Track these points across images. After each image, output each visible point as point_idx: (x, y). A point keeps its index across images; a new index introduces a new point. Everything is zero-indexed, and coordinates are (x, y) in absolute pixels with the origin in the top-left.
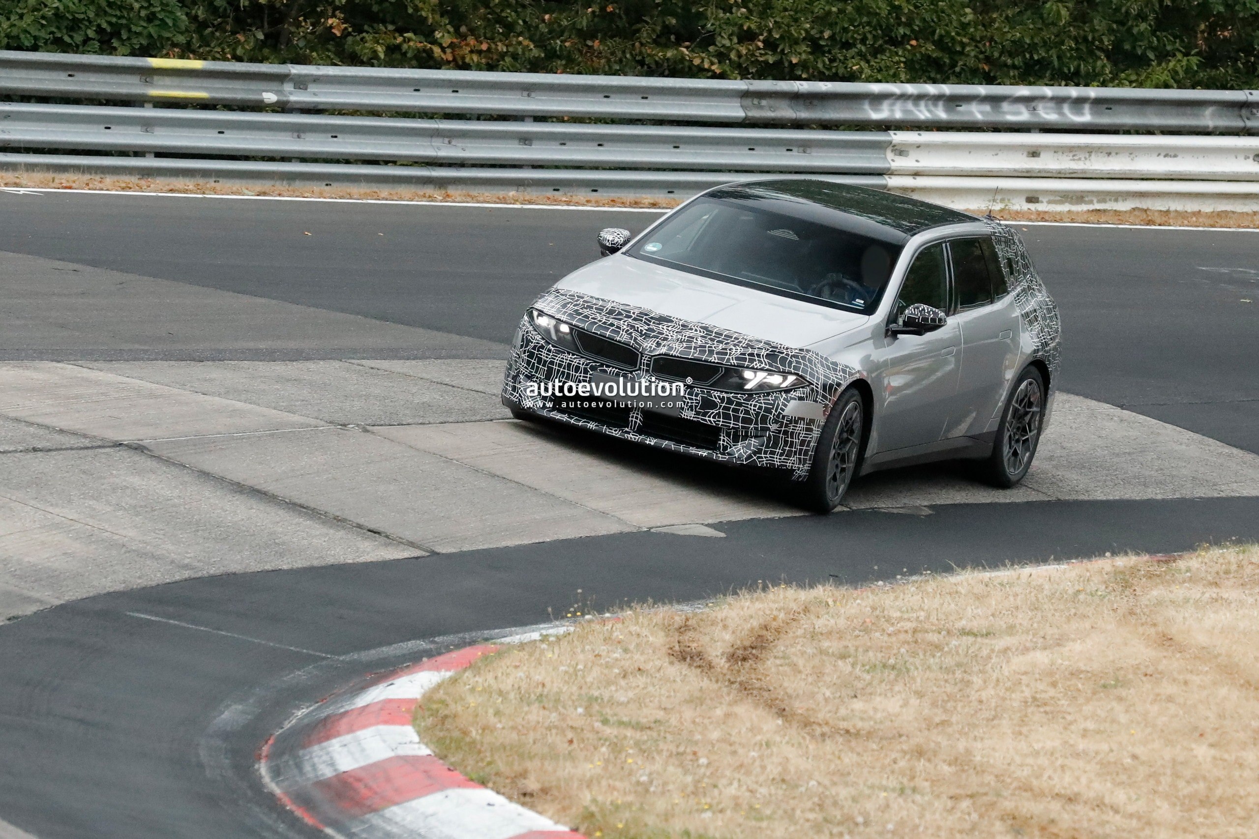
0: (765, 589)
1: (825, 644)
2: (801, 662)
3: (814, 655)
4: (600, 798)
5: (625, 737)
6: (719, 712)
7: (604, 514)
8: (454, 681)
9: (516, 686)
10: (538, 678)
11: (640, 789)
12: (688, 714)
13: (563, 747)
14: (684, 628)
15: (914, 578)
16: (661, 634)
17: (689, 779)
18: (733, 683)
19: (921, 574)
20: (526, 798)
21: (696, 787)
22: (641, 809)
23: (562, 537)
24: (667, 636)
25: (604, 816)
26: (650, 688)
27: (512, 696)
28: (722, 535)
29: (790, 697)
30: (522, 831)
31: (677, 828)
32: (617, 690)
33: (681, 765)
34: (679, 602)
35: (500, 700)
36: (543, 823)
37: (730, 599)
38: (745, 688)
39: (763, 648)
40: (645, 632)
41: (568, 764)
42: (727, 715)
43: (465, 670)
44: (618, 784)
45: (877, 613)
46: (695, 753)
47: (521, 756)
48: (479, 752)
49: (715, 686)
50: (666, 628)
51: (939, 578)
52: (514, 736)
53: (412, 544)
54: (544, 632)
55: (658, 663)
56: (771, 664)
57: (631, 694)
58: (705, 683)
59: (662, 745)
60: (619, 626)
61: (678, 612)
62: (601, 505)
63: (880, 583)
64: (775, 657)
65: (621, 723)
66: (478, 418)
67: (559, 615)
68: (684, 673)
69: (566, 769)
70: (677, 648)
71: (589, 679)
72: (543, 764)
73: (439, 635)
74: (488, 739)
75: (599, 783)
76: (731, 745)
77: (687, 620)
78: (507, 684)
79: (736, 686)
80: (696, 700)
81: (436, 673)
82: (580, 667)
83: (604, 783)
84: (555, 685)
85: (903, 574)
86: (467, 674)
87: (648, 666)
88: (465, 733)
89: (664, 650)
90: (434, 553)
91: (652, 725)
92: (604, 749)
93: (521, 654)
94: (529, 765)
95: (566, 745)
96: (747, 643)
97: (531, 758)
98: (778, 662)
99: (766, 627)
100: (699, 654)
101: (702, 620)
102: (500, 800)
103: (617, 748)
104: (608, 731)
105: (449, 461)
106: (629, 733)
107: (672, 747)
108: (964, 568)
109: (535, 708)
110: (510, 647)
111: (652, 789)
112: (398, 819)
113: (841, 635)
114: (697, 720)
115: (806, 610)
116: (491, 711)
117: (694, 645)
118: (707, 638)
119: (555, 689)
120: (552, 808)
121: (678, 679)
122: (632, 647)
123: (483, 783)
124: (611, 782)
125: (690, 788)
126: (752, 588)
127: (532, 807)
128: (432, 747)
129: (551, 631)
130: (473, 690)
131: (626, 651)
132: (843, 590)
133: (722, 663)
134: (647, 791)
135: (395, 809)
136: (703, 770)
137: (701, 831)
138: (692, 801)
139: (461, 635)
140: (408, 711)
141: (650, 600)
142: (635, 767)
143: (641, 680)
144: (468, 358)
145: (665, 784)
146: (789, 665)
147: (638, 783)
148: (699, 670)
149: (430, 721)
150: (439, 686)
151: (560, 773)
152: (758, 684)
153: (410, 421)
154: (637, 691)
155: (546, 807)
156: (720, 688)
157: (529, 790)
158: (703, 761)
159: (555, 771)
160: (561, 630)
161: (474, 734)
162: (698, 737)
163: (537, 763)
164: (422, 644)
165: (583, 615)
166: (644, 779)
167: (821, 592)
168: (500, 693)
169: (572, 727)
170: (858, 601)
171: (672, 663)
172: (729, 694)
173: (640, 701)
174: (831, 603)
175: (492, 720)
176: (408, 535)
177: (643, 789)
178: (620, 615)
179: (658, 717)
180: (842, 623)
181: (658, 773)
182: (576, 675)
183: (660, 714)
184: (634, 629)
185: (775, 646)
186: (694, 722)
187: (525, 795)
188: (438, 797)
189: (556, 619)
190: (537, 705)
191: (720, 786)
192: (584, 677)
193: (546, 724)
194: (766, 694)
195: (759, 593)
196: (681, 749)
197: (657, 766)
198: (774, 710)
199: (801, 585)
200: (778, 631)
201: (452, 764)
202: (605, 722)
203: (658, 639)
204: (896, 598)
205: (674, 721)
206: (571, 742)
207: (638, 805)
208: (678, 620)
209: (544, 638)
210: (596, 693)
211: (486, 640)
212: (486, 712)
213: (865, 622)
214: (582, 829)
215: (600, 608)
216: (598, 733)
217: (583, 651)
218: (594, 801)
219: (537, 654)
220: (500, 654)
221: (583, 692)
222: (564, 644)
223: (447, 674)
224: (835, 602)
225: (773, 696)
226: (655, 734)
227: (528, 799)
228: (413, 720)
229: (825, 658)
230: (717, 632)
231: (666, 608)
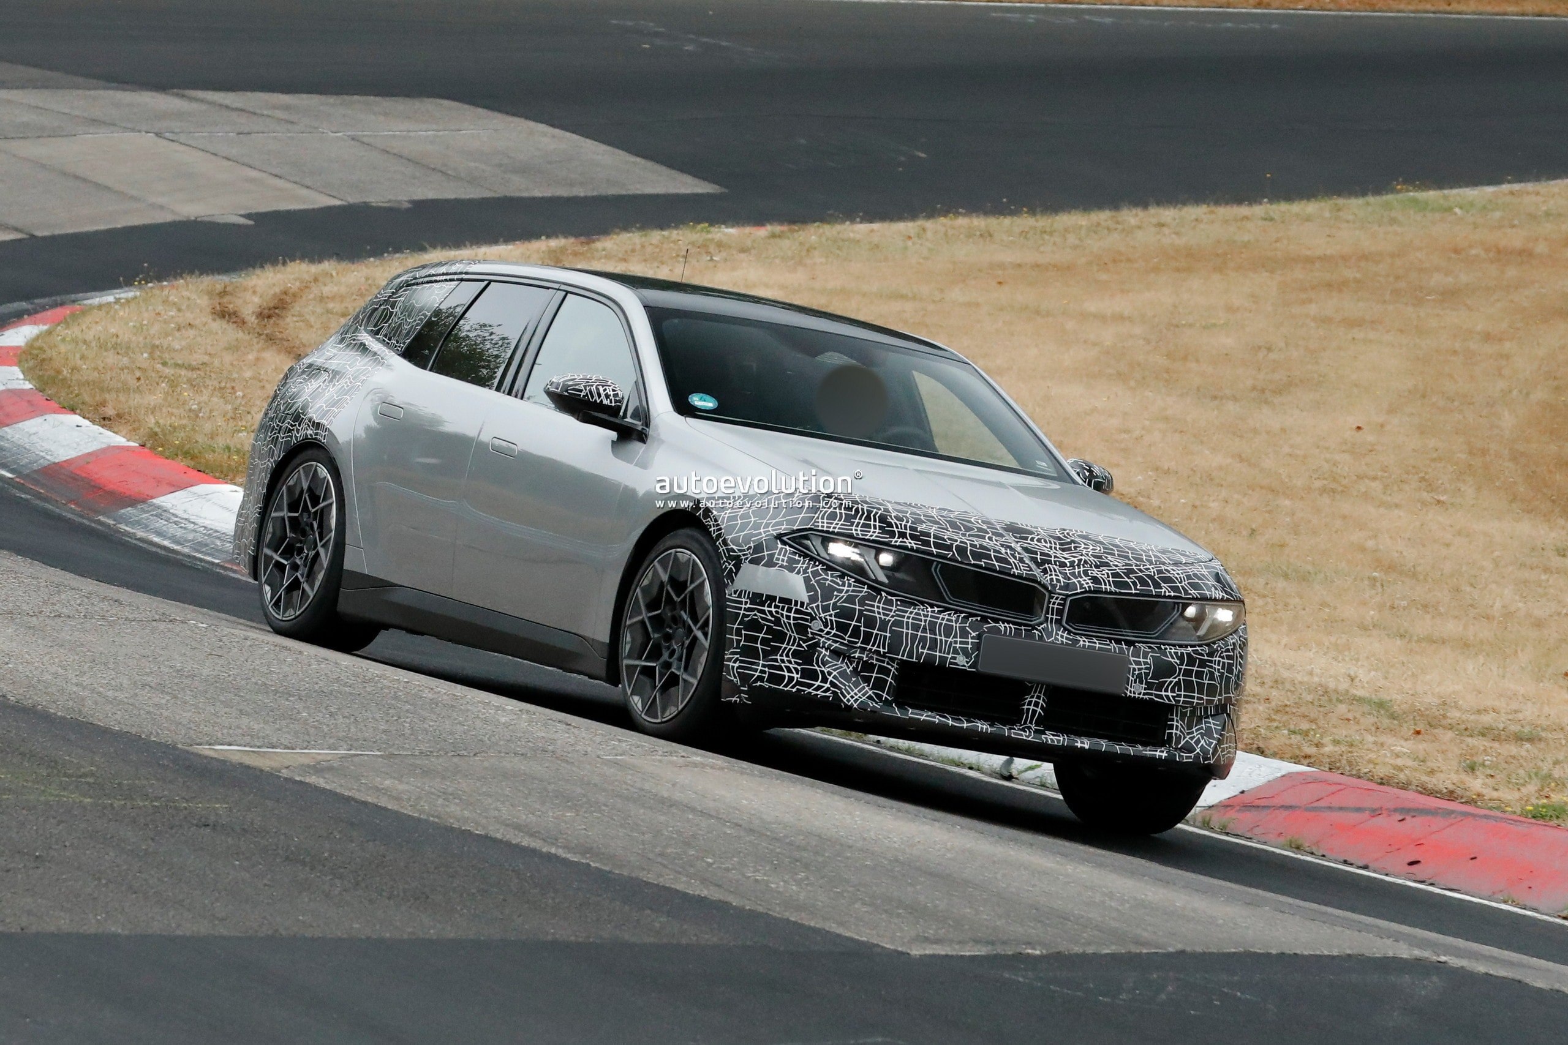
0: (284, 263)
1: (331, 305)
2: (312, 319)
3: (322, 314)
4: (161, 421)
5: (180, 375)
6: (251, 357)
7: (162, 207)
8: (49, 333)
9: (97, 337)
10: (113, 331)
11: (191, 415)
12: (228, 358)
13: (133, 383)
14: (224, 293)
15: (397, 255)
16: (206, 297)
17: (229, 407)
18: (260, 335)
19: (403, 253)
20: (105, 421)
21: (235, 414)
22: (193, 430)
23: (130, 224)
24: (210, 299)
25: (165, 435)
26: (199, 339)
27: (93, 344)
28: (251, 223)
29: (304, 346)
30: (103, 446)
31: (221, 445)
32: (173, 340)
33: (223, 397)
34: (219, 274)
35: (84, 347)
36: (119, 440)
37: (258, 271)
38: (270, 338)
39: (284, 308)
40: (194, 296)
41: (137, 396)
42: (258, 359)
43: (58, 325)
44: (174, 411)
45: (370, 282)
46: (233, 388)
47: (102, 390)
48: (70, 387)
49: (247, 337)
50: (210, 293)
51: (416, 255)
52: (96, 374)
53: (16, 229)
54: (117, 296)
55: (204, 320)
56: (290, 321)
57: (184, 343)
58: (240, 335)
59: (208, 382)
60: (174, 291)
61: (219, 281)
62: (161, 200)
63: (372, 259)
64: (293, 316)
65: (176, 365)
66: (65, 134)
67: (129, 283)
68: (224, 327)
69: (136, 400)
70: (218, 308)
71: (152, 331)
72: (117, 396)
73: (37, 297)
74: (76, 377)
75: (161, 410)
76: (260, 381)
77: (225, 287)
78: (90, 336)
79: (264, 337)
80: (233, 348)
81: (36, 327)
82: (145, 322)
83: (164, 410)
84: (125, 336)
85: (388, 252)
86: (59, 328)
87: (197, 322)
88: (59, 372)
89: (209, 310)
90: (33, 236)
91: (201, 367)
92: (164, 385)
93: (100, 312)
94: (107, 396)
95: (136, 381)
96: (272, 305)
97: (109, 391)
98: (295, 319)
99: (285, 293)
100: (235, 313)
101: (237, 287)
102: (87, 422)
103: (173, 384)
104: (167, 371)
105: (43, 166)
106: (183, 372)
107: (216, 383)
108: (434, 247)
109: (111, 353)
110: (92, 308)
111: (201, 415)
112: (9, 437)
113: (342, 298)
114: (235, 363)
115: (316, 280)
116: (78, 356)
117: (231, 306)
118: (241, 301)
119: (126, 339)
120: (125, 430)
121: (220, 332)
122: (184, 307)
123: (73, 410)
124: (169, 409)
125: (230, 414)
126: (274, 262)
127: (110, 428)
128: (34, 382)
129: (122, 295)
130: (63, 340)
131: (179, 310)
132: (344, 265)
133: (252, 320)
134: (197, 416)
135: (6, 429)
136: (239, 401)
137: (239, 446)
138: (232, 423)
139: (54, 298)
140: (15, 355)
141: (197, 272)
142: (187, 398)
143: (191, 333)
144: (57, 88)
145: (211, 411)
146: (303, 321)
147: (190, 410)
148: (235, 325)
149: (31, 363)
150: (37, 338)
151: (131, 403)
152: (280, 336)
153: (13, 136)
154: (188, 341)
155: (121, 428)
156: (251, 339)
157: (107, 416)
158: (240, 394)
159: (127, 401)
160: (131, 294)
161: (65, 372)
162: (235, 375)
163: (113, 395)
164: (24, 305)
165: (147, 283)
166: (195, 407)
167: (327, 266)
168: (85, 342)
169: (139, 368)
170: (355, 273)
171: (214, 320)
172: (258, 343)
173: (191, 349)
174: (334, 274)
175: (79, 362)
176: (12, 222)
177: (195, 415)
178: (176, 283)
179: (205, 361)
180: (343, 290)
181: (205, 403)
182: (142, 329)
183: (206, 359)
184: (186, 293)
185: (293, 307)
186: (232, 364)
187: (104, 419)
188: (38, 420)
189: (126, 285)
190: (112, 351)
191: (252, 412)
192: (148, 330)
193: (120, 366)
194: (286, 343)
195: (280, 267)
196: (223, 384)
197: (205, 398)
198: (292, 356)
199: (312, 261)
200: (294, 295)
201: (48, 395)
202: (165, 364)
203: (204, 301)
204: (384, 271)
205: (217, 363)
206: (139, 379)
207: (190, 427)
208: (219, 287)
209: (117, 301)
210: (157, 342)
211: (74, 301)
212: (74, 356)
213: (360, 289)
214: (148, 445)
215: (159, 278)
216: (158, 372)
217: (147, 310)
218: (157, 423)
219: (112, 313)
220: (84, 313)
221: (147, 341)
222: (133, 305)
223: (45, 328)
224: (338, 274)
225: (292, 345)
226: (202, 374)
227: (107, 422)
228: (19, 363)
229: (330, 316)
230: (248, 295)
231: (210, 278)
